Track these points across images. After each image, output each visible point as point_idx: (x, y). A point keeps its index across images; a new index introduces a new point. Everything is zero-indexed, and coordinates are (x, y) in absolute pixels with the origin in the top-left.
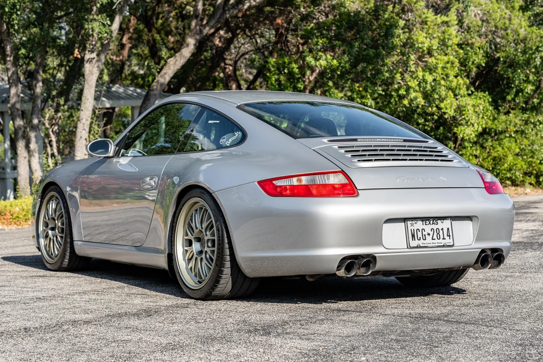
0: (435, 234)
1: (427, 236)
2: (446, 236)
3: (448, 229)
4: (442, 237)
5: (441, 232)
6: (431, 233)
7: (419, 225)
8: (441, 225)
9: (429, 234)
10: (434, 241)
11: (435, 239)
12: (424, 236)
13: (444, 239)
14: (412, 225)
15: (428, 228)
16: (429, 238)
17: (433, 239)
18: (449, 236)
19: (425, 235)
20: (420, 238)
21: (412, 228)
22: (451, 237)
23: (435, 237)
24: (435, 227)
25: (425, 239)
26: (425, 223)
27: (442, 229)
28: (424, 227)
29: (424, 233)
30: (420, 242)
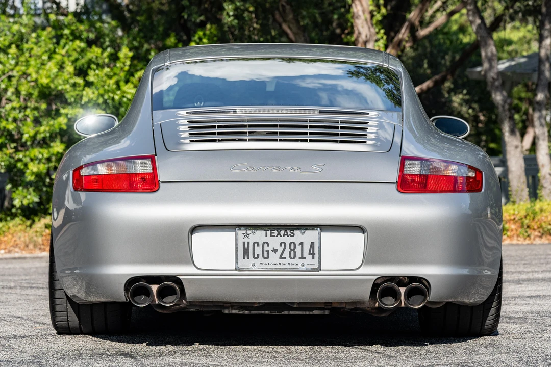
0: (288, 250)
1: (271, 253)
2: (306, 254)
3: (313, 244)
4: (299, 255)
5: (298, 247)
6: (280, 249)
7: (260, 236)
8: (298, 236)
9: (275, 251)
10: (283, 261)
11: (285, 258)
12: (266, 253)
13: (302, 258)
14: (247, 236)
15: (275, 241)
16: (274, 258)
17: (281, 258)
18: (313, 254)
19: (268, 252)
20: (258, 255)
21: (246, 240)
22: (316, 256)
23: (286, 254)
24: (287, 240)
25: (268, 258)
26: (271, 233)
27: (302, 244)
28: (269, 239)
29: (266, 248)
30: (257, 262)
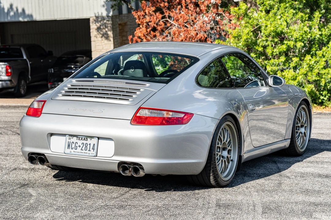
0: (84, 146)
1: (78, 147)
2: (91, 149)
3: (94, 144)
4: (88, 149)
5: (89, 146)
6: (82, 146)
7: (74, 139)
8: (89, 141)
9: (80, 146)
11: (83, 150)
12: (76, 147)
13: (89, 150)
14: (70, 139)
15: (80, 142)
16: (79, 149)
17: (81, 150)
18: (94, 149)
19: (77, 146)
20: (73, 148)
21: (69, 141)
23: (83, 149)
24: (85, 142)
25: (76, 149)
26: (79, 139)
27: (90, 144)
28: (78, 141)
29: (76, 145)
30: (72, 151)
